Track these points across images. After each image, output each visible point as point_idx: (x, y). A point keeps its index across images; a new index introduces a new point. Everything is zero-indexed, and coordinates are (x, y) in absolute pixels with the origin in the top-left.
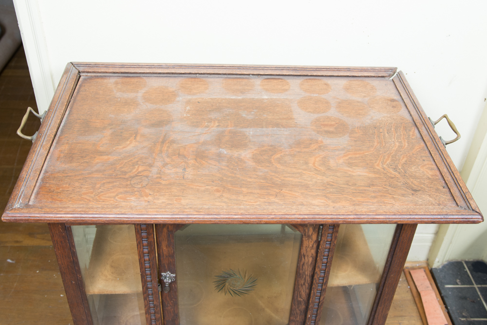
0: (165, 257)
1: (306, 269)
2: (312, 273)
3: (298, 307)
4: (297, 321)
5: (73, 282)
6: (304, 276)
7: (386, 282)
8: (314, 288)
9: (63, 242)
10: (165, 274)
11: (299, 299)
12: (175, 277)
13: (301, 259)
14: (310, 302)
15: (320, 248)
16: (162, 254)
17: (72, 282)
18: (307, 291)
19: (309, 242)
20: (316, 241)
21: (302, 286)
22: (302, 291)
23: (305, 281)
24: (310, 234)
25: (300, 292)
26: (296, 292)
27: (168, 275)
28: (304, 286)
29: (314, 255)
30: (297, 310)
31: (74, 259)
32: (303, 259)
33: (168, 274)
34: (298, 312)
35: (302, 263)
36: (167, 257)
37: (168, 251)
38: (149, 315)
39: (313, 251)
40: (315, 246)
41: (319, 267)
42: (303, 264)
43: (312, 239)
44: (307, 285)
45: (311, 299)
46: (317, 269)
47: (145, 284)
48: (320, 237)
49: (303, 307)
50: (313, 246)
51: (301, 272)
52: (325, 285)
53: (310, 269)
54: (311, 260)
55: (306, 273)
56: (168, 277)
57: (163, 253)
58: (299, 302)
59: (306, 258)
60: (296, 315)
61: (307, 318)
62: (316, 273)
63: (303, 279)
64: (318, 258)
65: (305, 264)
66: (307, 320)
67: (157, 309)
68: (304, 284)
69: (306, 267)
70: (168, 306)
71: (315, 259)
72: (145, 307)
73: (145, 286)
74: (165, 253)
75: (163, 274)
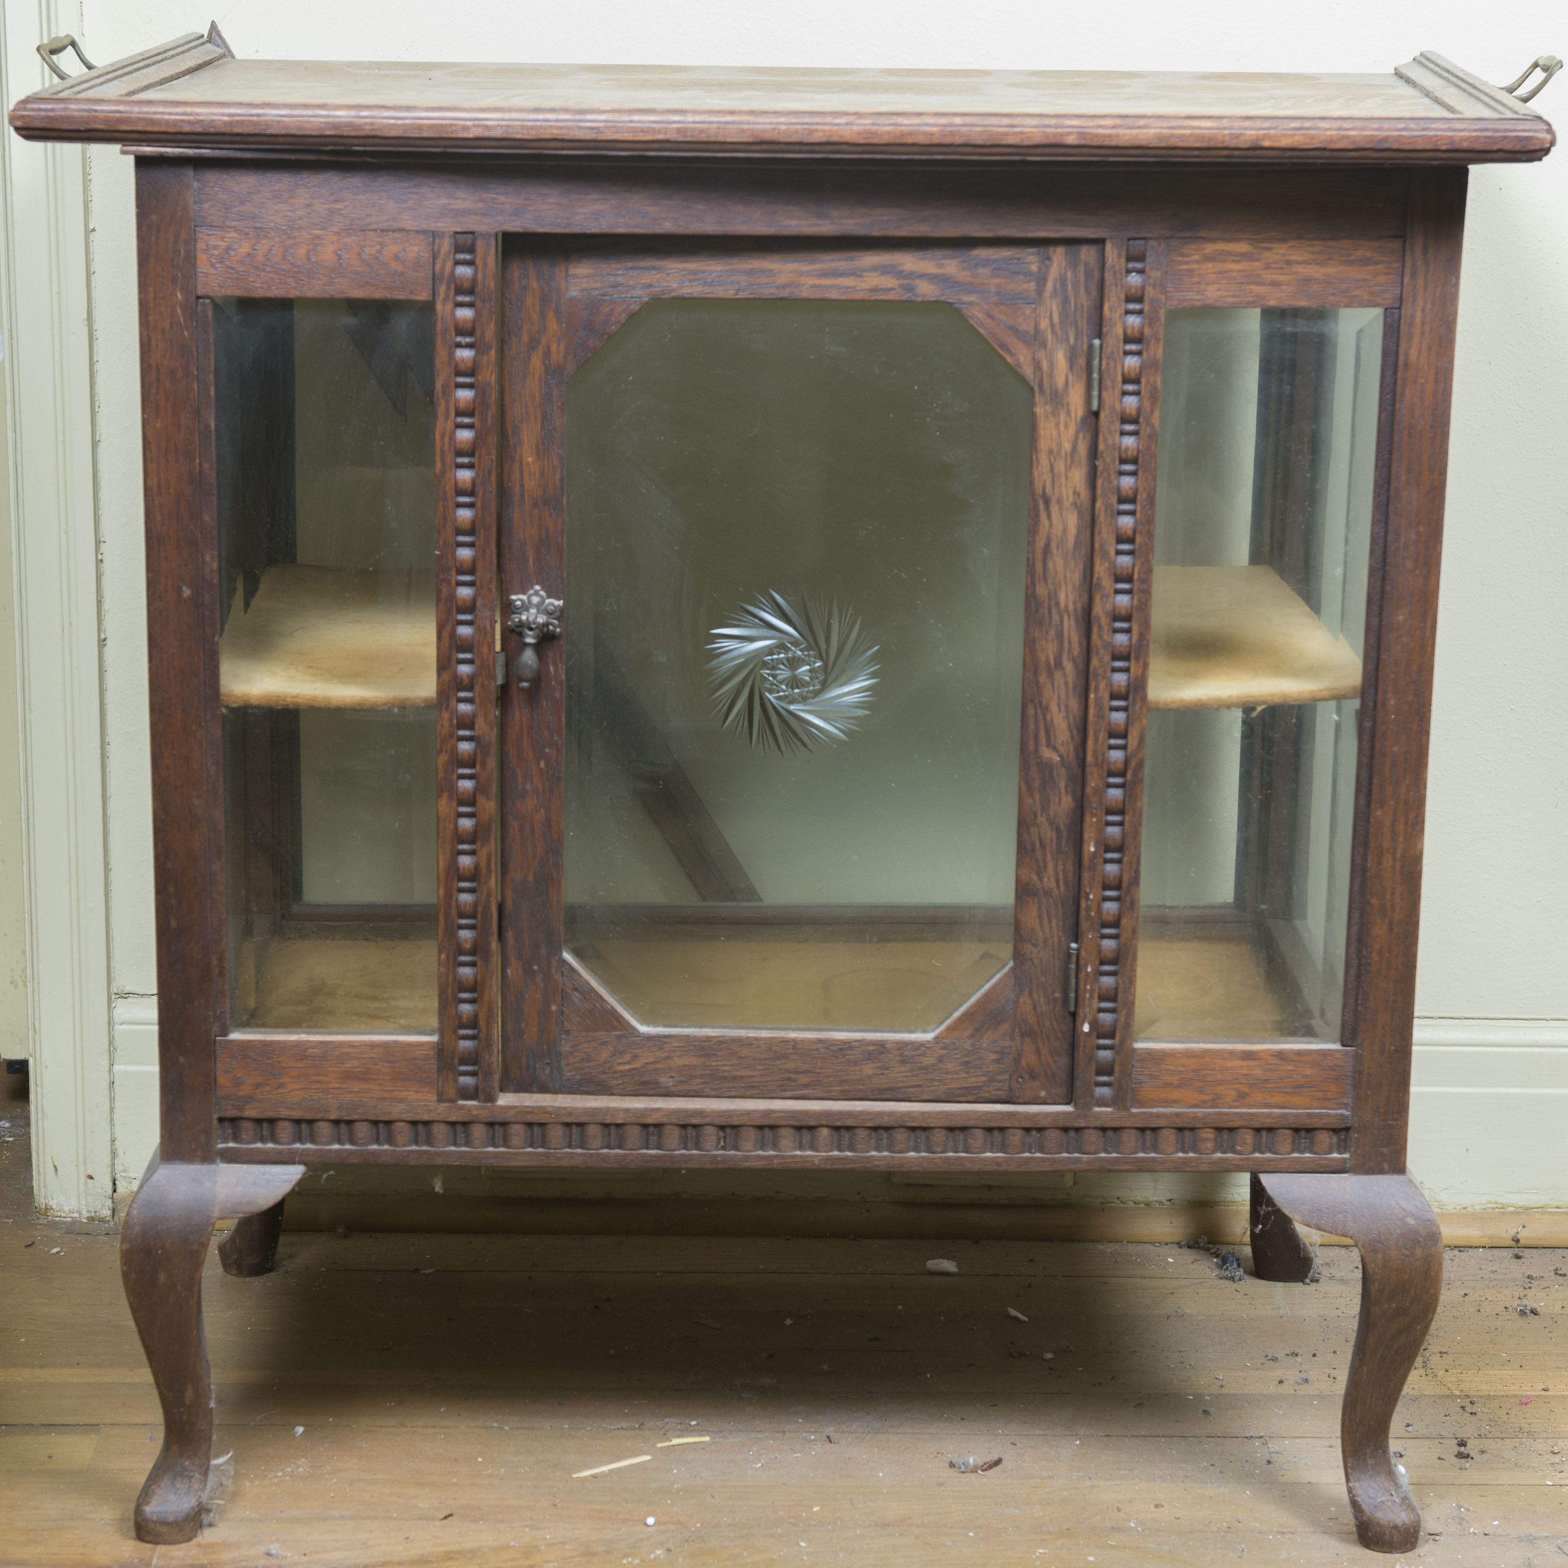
0: (527, 507)
1: (1061, 576)
2: (1085, 599)
3: (1044, 808)
4: (1048, 893)
5: (187, 592)
6: (1056, 617)
7: (1384, 657)
8: (1096, 675)
9: (179, 374)
10: (524, 597)
11: (1048, 754)
12: (561, 614)
13: (1036, 522)
14: (1090, 759)
15: (1101, 447)
16: (517, 490)
17: (179, 591)
18: (1074, 704)
19: (1057, 424)
20: (1084, 420)
21: (1050, 675)
22: (1054, 707)
23: (1061, 643)
24: (1060, 382)
25: (1045, 710)
26: (1031, 711)
27: (535, 600)
28: (1058, 675)
29: (1085, 494)
30: (1042, 819)
31: (205, 467)
32: (1043, 516)
33: (536, 593)
34: (1049, 834)
35: (1040, 544)
36: (535, 505)
37: (542, 473)
38: (450, 797)
39: (1078, 477)
40: (1083, 449)
41: (1105, 555)
42: (1047, 549)
43: (1068, 413)
44: (1068, 666)
45: (1090, 743)
46: (1097, 561)
47: (449, 612)
48: (1095, 393)
49: (1064, 803)
50: (1074, 450)
51: (1041, 590)
52: (1137, 659)
53: (1076, 576)
54: (1072, 521)
55: (1062, 598)
56: (538, 606)
57: (522, 485)
58: (1046, 768)
59: (1055, 509)
60: (1039, 854)
61: (1086, 863)
62: (1099, 585)
63: (1052, 632)
64: (1098, 505)
65: (1054, 545)
66: (1086, 875)
67: (484, 764)
68: (1059, 664)
69: (1057, 563)
70: (525, 792)
71: (1087, 517)
72: (439, 752)
73: (448, 628)
74: (530, 484)
75: (517, 598)
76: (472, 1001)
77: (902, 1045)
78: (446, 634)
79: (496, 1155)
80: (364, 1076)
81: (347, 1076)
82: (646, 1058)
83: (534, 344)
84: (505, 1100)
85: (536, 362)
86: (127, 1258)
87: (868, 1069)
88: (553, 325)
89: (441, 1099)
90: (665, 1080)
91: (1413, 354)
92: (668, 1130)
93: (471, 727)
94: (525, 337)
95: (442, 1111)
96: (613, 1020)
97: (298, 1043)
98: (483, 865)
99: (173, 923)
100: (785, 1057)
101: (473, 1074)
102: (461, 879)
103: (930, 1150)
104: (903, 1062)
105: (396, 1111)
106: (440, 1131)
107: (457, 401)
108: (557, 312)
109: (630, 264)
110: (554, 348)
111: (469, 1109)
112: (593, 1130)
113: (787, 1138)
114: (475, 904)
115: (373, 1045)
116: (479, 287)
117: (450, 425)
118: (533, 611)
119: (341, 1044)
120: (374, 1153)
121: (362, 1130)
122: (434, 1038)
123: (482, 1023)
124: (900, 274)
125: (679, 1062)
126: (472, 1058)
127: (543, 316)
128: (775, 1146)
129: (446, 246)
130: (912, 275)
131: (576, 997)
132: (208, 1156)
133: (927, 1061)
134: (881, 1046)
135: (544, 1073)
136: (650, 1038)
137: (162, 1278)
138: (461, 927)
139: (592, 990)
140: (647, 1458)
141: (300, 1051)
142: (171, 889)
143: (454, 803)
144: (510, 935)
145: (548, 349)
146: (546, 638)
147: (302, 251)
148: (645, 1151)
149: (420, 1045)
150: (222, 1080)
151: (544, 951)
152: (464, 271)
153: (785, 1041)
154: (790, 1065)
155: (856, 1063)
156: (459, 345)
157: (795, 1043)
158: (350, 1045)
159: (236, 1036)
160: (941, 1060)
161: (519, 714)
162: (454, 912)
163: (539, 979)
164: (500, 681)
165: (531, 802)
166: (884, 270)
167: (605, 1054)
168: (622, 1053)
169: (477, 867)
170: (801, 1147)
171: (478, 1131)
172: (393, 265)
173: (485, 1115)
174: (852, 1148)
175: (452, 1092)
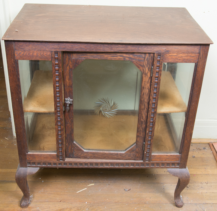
0: (67, 87)
1: (145, 98)
2: (149, 101)
3: (141, 126)
4: (141, 137)
5: (17, 100)
6: (144, 103)
8: (149, 111)
9: (14, 71)
11: (142, 120)
12: (73, 101)
13: (142, 91)
14: (148, 121)
15: (152, 82)
16: (66, 85)
18: (146, 114)
19: (146, 78)
20: (150, 77)
21: (143, 110)
22: (143, 114)
23: (145, 106)
24: (147, 72)
25: (142, 114)
26: (140, 115)
27: (69, 100)
28: (144, 110)
29: (149, 87)
30: (141, 128)
31: (19, 83)
32: (143, 90)
33: (69, 98)
34: (142, 129)
35: (142, 93)
36: (68, 87)
37: (69, 83)
38: (57, 126)
39: (149, 85)
40: (149, 81)
41: (152, 95)
42: (143, 94)
43: (148, 76)
44: (146, 109)
45: (148, 119)
46: (151, 96)
47: (56, 103)
48: (152, 74)
49: (144, 126)
50: (148, 81)
51: (142, 99)
52: (156, 109)
53: (147, 98)
54: (147, 91)
55: (145, 100)
56: (69, 101)
58: (142, 122)
59: (145, 89)
60: (140, 132)
61: (147, 134)
62: (151, 100)
63: (144, 105)
64: (151, 89)
65: (144, 94)
66: (146, 135)
67: (62, 122)
68: (144, 109)
69: (145, 96)
70: (68, 123)
71: (149, 90)
72: (55, 120)
73: (56, 105)
74: (68, 84)
75: (66, 99)
76: (61, 149)
77: (120, 154)
78: (55, 106)
79: (65, 167)
80: (47, 158)
81: (45, 158)
82: (85, 154)
83: (68, 65)
84: (67, 160)
85: (68, 67)
86: (16, 179)
87: (116, 156)
88: (70, 63)
89: (57, 160)
90: (88, 157)
91: (199, 69)
92: (88, 164)
93: (60, 117)
94: (66, 64)
95: (58, 162)
96: (81, 150)
97: (37, 154)
98: (62, 134)
99: (19, 140)
100: (104, 155)
101: (62, 157)
102: (59, 135)
103: (123, 166)
104: (120, 156)
105: (51, 162)
106: (57, 164)
107: (56, 74)
108: (71, 61)
109: (82, 54)
110: (71, 66)
111: (61, 162)
112: (78, 164)
113: (104, 165)
114: (61, 138)
115: (48, 154)
116: (59, 59)
117: (55, 78)
118: (68, 101)
119: (43, 154)
120: (49, 166)
121: (47, 164)
122: (56, 153)
123: (63, 152)
124: (123, 57)
125: (90, 155)
126: (62, 156)
127: (69, 61)
128: (103, 166)
129: (53, 53)
130: (125, 57)
131: (76, 147)
132: (26, 167)
133: (123, 156)
134: (117, 154)
135: (71, 156)
136: (86, 152)
137: (21, 182)
138: (59, 141)
139: (78, 147)
140: (86, 189)
141: (38, 155)
142: (18, 136)
144: (66, 140)
145: (70, 66)
146: (70, 105)
147: (31, 54)
148: (85, 166)
149: (54, 154)
150: (27, 158)
151: (71, 142)
152: (56, 56)
153: (104, 153)
154: (105, 156)
155: (114, 156)
156: (56, 67)
157: (106, 153)
158: (45, 154)
159: (29, 153)
160: (125, 155)
161: (67, 114)
162: (58, 139)
163: (70, 145)
164: (64, 110)
165: (69, 124)
166: (121, 56)
167: (80, 154)
168: (82, 154)
170: (106, 166)
171: (63, 164)
172: (45, 55)
173: (63, 162)
174: (113, 166)
175: (59, 160)
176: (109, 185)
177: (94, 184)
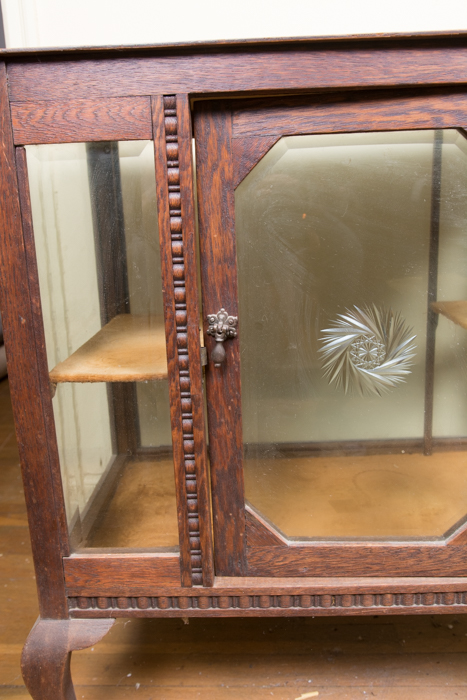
0: (215, 264)
5: (23, 321)
9: (8, 193)
10: (216, 316)
12: (236, 325)
16: (209, 254)
17: (19, 320)
27: (222, 316)
31: (28, 247)
33: (222, 312)
36: (220, 262)
37: (223, 243)
38: (179, 430)
47: (172, 326)
56: (223, 320)
57: (212, 251)
67: (196, 411)
70: (221, 423)
72: (171, 405)
73: (172, 335)
74: (216, 250)
75: (212, 316)
76: (197, 536)
77: (429, 549)
78: (171, 338)
79: (214, 612)
80: (142, 575)
81: (133, 575)
82: (291, 558)
83: (215, 167)
84: (220, 583)
85: (217, 178)
86: (25, 671)
87: (411, 562)
88: (226, 155)
89: (183, 585)
90: (302, 569)
92: (304, 598)
93: (188, 390)
94: (210, 164)
95: (184, 591)
96: (273, 540)
97: (105, 560)
98: (199, 466)
99: (34, 501)
100: (366, 557)
101: (200, 572)
102: (187, 473)
103: (445, 603)
104: (430, 558)
105: (160, 592)
106: (184, 601)
107: (170, 201)
108: (228, 147)
109: (269, 115)
110: (226, 169)
111: (199, 590)
112: (264, 599)
113: (369, 600)
114: (196, 486)
115: (145, 560)
116: (179, 130)
117: (167, 214)
118: (221, 323)
119: (129, 560)
120: (150, 612)
121: (144, 601)
122: (177, 555)
123: (203, 547)
124: (432, 112)
125: (308, 560)
126: (199, 564)
127: (219, 150)
128: (362, 604)
129: (158, 104)
130: (440, 111)
131: (253, 529)
132: (64, 616)
133: (443, 557)
134: (418, 550)
135: (237, 567)
136: (293, 549)
137: (43, 680)
138: (189, 498)
139: (262, 525)
141: (107, 564)
142: (31, 483)
143: (181, 433)
144: (216, 498)
145: (223, 170)
146: (229, 339)
147: (73, 113)
148: (292, 608)
149: (171, 559)
150: (67, 579)
151: (235, 506)
152: (171, 121)
153: (365, 549)
154: (369, 561)
155: (404, 559)
156: (170, 167)
157: (371, 550)
158: (134, 560)
159: (73, 556)
160: (450, 556)
161: (216, 381)
162: (184, 491)
163: (233, 521)
164: (204, 363)
165: (224, 428)
166: (422, 110)
167: (269, 557)
168: (278, 556)
169: (196, 467)
170: (376, 604)
171: (204, 601)
172: (128, 118)
173: (207, 593)
174: (403, 603)
175: (189, 583)
176: (372, 697)
177: (316, 694)
